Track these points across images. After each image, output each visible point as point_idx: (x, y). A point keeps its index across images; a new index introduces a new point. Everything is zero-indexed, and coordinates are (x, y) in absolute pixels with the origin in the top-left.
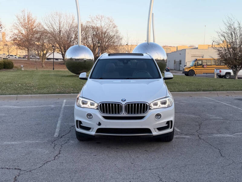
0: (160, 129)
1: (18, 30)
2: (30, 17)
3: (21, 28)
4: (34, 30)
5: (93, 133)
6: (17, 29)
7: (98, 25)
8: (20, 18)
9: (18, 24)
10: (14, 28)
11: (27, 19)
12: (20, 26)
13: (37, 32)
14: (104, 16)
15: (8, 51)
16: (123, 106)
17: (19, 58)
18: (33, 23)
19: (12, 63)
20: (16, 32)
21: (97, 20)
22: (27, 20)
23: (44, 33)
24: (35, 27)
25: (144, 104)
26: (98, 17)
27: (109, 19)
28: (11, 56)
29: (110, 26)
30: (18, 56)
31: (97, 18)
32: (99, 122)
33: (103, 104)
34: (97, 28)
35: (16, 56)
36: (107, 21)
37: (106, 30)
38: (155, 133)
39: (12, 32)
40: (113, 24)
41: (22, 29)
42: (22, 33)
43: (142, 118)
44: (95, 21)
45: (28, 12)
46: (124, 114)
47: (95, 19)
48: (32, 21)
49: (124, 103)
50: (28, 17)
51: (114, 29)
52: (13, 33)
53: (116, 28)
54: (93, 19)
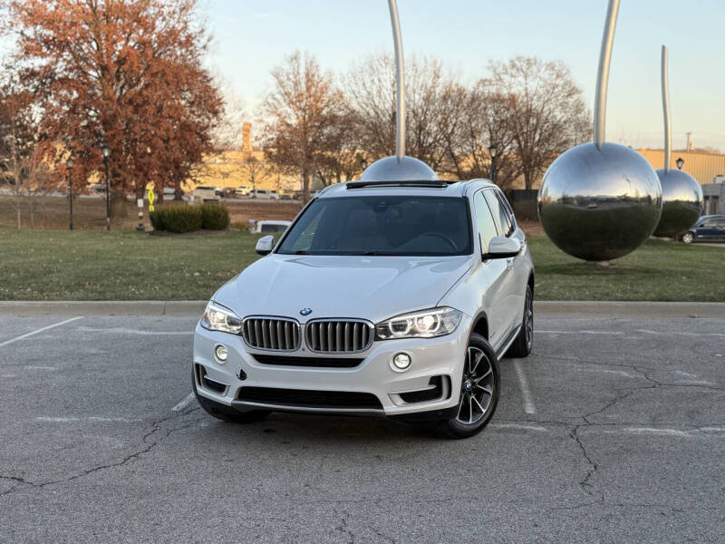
0: (409, 397)
1: (279, 115)
2: (313, 76)
3: (287, 108)
4: (324, 112)
5: (228, 399)
6: (275, 112)
7: (514, 91)
8: (284, 78)
9: (278, 96)
10: (268, 111)
11: (303, 81)
12: (284, 104)
13: (332, 119)
14: (538, 61)
15: (253, 178)
16: (303, 327)
17: (283, 198)
18: (322, 92)
19: (226, 214)
20: (272, 120)
21: (514, 71)
22: (303, 86)
23: (351, 120)
24: (327, 106)
25: (360, 325)
26: (518, 64)
27: (553, 68)
28: (259, 192)
29: (556, 90)
30: (281, 192)
31: (513, 66)
32: (242, 371)
33: (253, 321)
34: (513, 99)
35: (274, 192)
36: (545, 74)
37: (541, 103)
38: (393, 407)
39: (261, 121)
40: (566, 84)
41: (290, 111)
42: (288, 125)
43: (354, 363)
44: (506, 78)
45: (309, 61)
46: (304, 351)
47: (506, 73)
48: (319, 86)
49: (303, 320)
50: (307, 75)
51: (571, 100)
52: (262, 125)
53: (575, 97)
54: (500, 70)
